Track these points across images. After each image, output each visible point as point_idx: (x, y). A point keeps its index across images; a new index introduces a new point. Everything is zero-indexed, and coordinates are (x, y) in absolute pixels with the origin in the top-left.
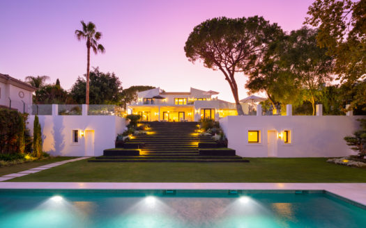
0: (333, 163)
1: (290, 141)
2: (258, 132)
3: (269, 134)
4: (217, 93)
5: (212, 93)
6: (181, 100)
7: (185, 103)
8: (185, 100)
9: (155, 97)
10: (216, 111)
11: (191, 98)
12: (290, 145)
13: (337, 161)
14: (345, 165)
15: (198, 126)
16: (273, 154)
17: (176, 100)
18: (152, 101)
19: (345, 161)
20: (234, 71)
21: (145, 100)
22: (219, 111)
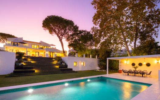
0: (96, 71)
1: (84, 65)
2: (76, 62)
3: (79, 63)
4: (54, 46)
5: (52, 45)
6: (35, 46)
7: (38, 48)
8: (38, 46)
9: (19, 43)
10: (55, 53)
11: (41, 46)
12: (84, 67)
13: (97, 70)
14: (98, 71)
15: (53, 59)
16: (80, 70)
17: (33, 46)
18: (17, 44)
19: (98, 70)
20: (62, 38)
21: (13, 43)
22: (56, 53)
